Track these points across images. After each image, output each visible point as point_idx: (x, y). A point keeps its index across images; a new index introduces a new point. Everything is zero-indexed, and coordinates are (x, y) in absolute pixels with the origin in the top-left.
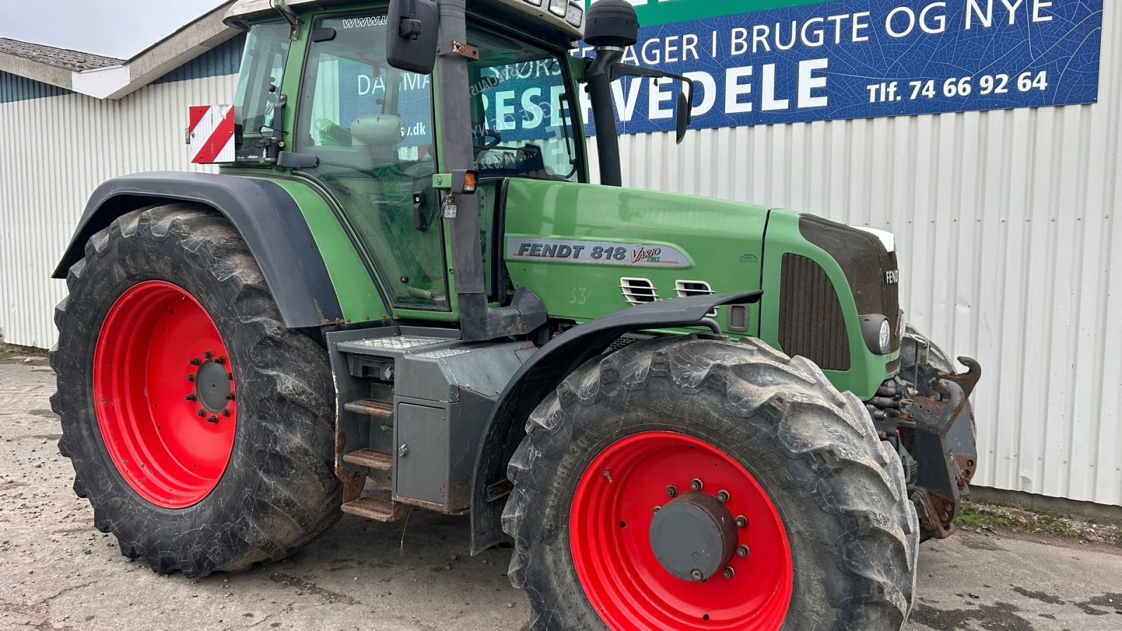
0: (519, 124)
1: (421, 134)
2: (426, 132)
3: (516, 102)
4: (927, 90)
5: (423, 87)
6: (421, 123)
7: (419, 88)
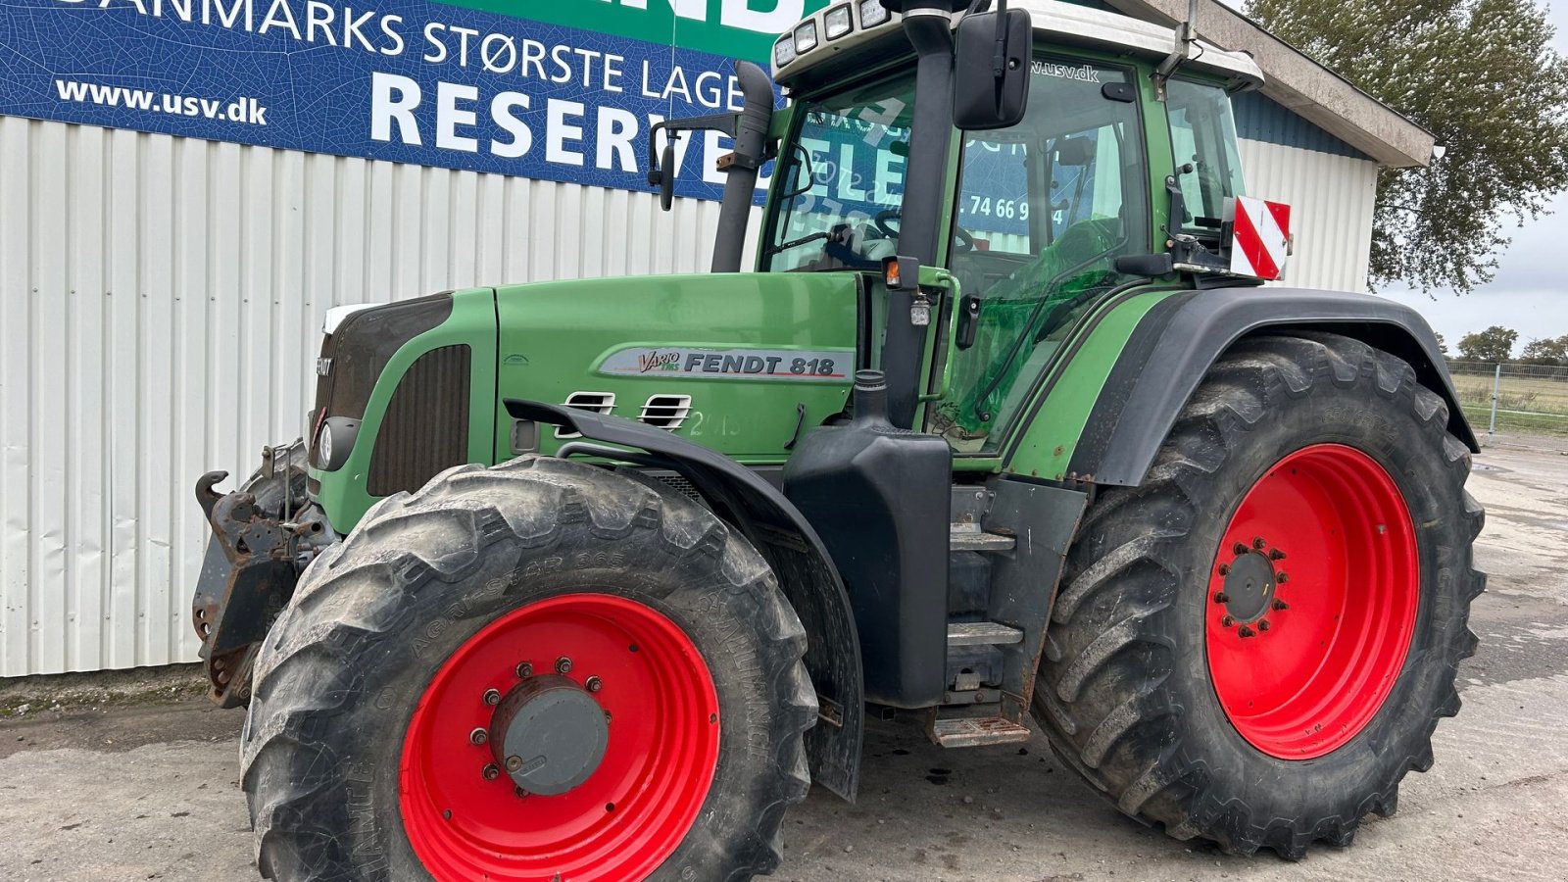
0: (484, 146)
1: (253, 120)
2: (266, 119)
3: (482, 107)
4: (985, 207)
5: (263, 30)
6: (253, 102)
7: (249, 27)
